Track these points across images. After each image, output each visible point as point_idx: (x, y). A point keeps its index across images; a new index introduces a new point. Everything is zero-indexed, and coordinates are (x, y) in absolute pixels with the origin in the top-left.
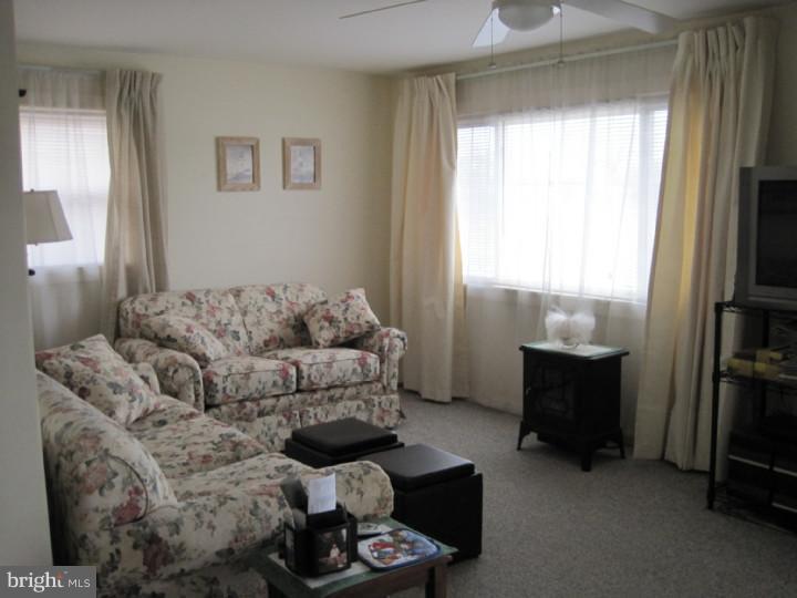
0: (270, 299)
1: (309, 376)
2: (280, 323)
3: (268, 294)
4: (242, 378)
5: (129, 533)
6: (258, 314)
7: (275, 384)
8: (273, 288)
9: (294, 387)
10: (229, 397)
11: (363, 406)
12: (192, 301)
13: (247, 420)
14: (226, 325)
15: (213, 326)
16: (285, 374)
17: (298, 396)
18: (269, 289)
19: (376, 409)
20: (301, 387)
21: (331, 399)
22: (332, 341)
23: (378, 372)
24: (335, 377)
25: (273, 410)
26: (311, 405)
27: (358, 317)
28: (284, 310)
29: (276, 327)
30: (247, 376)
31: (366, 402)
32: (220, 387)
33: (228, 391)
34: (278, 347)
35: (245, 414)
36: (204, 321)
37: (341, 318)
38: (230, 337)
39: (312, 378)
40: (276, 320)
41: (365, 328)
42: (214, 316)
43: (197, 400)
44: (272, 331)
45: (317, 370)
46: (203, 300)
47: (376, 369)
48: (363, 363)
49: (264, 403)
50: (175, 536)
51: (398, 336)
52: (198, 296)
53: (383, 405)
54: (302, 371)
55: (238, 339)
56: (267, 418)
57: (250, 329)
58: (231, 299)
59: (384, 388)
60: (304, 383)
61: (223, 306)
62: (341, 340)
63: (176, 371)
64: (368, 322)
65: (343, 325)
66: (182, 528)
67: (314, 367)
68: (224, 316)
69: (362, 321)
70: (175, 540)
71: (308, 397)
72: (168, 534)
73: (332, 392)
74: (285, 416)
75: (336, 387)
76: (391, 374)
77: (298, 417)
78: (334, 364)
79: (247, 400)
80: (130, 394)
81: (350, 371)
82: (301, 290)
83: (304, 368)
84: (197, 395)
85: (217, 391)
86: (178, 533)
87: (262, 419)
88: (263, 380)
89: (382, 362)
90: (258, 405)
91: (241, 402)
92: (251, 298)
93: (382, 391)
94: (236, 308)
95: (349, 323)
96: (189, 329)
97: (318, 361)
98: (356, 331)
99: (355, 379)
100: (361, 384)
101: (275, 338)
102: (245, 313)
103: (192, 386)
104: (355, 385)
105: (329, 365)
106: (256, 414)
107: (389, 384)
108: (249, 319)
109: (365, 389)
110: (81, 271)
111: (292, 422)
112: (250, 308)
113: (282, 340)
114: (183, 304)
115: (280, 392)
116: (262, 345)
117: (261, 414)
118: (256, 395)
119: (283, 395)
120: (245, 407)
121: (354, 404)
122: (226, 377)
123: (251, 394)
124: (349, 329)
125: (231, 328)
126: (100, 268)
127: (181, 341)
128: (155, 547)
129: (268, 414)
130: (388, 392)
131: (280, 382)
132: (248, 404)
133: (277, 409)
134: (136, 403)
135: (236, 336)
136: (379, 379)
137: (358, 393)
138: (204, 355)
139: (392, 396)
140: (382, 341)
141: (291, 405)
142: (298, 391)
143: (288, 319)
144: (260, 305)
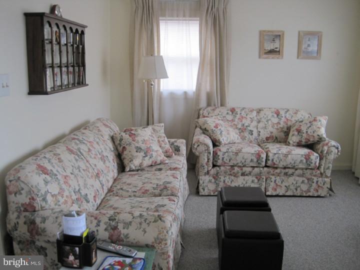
0: (276, 116)
1: (273, 160)
2: (277, 129)
3: (276, 113)
4: (233, 155)
5: (25, 217)
6: (266, 123)
7: (252, 161)
8: (280, 111)
9: (264, 164)
10: (225, 163)
11: (306, 181)
12: (232, 112)
13: (234, 176)
14: (247, 126)
15: (240, 126)
16: (258, 156)
17: (266, 169)
18: (278, 110)
19: (314, 185)
20: (267, 165)
21: (286, 174)
22: (298, 143)
23: (317, 164)
24: (289, 163)
25: (250, 173)
26: (273, 175)
27: (314, 132)
28: (282, 123)
29: (274, 131)
30: (237, 154)
31: (308, 179)
32: (220, 157)
33: (225, 160)
34: (274, 141)
35: (234, 173)
36: (236, 123)
37: (305, 131)
38: (248, 133)
39: (274, 161)
40: (276, 127)
41: (316, 139)
42: (242, 121)
43: (208, 162)
44: (272, 133)
45: (278, 157)
46: (239, 113)
47: (316, 163)
48: (307, 157)
49: (244, 169)
50: (43, 224)
51: (334, 146)
52: (236, 110)
53: (319, 183)
54: (269, 156)
55: (252, 134)
56: (246, 177)
57: (259, 130)
58: (255, 113)
59: (321, 174)
60: (269, 163)
61: (248, 117)
62: (303, 143)
63: (198, 146)
64: (318, 135)
65: (305, 135)
66: (47, 221)
67: (277, 155)
68: (246, 122)
69: (315, 135)
70: (42, 226)
71: (271, 170)
72: (40, 222)
73: (287, 170)
74: (257, 178)
75: (289, 168)
76: (327, 167)
77: (264, 180)
78: (289, 156)
79: (236, 166)
80: (145, 153)
81: (299, 160)
82: (296, 113)
83: (270, 155)
84: (208, 159)
85: (219, 159)
86: (44, 223)
87: (243, 177)
88: (245, 157)
89: (321, 159)
90: (242, 170)
91: (232, 166)
92: (265, 114)
93: (320, 175)
94: (255, 118)
95: (308, 134)
96: (216, 127)
97: (280, 152)
98: (311, 140)
99: (301, 166)
100: (306, 169)
101: (273, 137)
102: (259, 122)
103: (206, 154)
104: (302, 169)
105: (286, 156)
106: (240, 174)
107: (324, 172)
108: (261, 125)
109: (309, 171)
110: (185, 93)
111: (260, 182)
112: (263, 120)
113: (276, 138)
114: (228, 113)
115: (255, 165)
116: (265, 139)
117: (243, 174)
118: (240, 165)
119: (256, 167)
120: (234, 169)
121: (301, 179)
122: (225, 153)
123: (238, 164)
124: (308, 137)
125: (249, 128)
126: (194, 92)
127: (210, 131)
128: (32, 226)
129: (247, 175)
130: (324, 176)
131: (255, 160)
132: (236, 168)
133: (252, 174)
134: (147, 158)
135: (251, 133)
136: (318, 168)
137: (303, 174)
138: (219, 140)
139: (326, 179)
140: (323, 147)
141: (260, 173)
142: (266, 166)
143: (282, 128)
144: (269, 118)
